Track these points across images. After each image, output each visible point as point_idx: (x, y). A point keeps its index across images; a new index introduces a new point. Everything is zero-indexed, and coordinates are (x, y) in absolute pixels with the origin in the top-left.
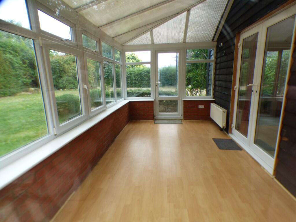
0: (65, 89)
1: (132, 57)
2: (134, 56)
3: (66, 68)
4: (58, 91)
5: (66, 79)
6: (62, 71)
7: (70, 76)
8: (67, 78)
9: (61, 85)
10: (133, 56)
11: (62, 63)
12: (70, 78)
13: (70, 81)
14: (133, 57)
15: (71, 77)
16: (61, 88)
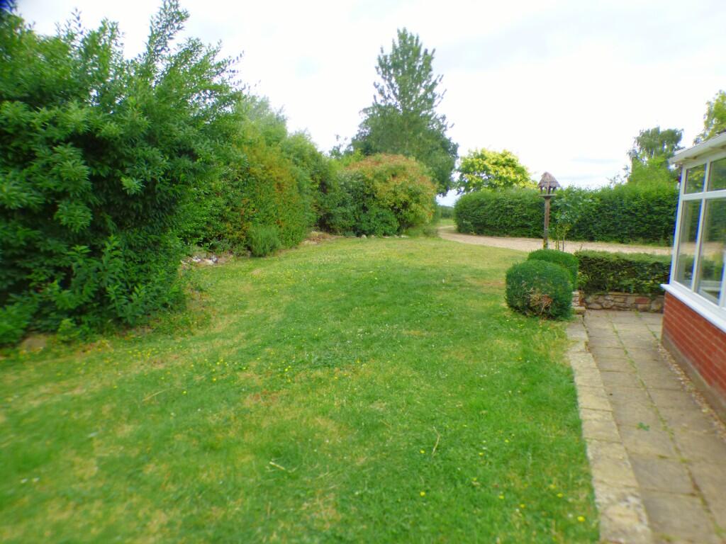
0: (373, 236)
1: (506, 160)
2: (512, 158)
3: (379, 189)
4: (358, 239)
5: (377, 213)
6: (368, 196)
7: (384, 208)
8: (378, 211)
9: (365, 226)
10: (507, 158)
11: (371, 178)
12: (385, 211)
13: (384, 218)
14: (509, 161)
15: (387, 209)
16: (364, 232)
